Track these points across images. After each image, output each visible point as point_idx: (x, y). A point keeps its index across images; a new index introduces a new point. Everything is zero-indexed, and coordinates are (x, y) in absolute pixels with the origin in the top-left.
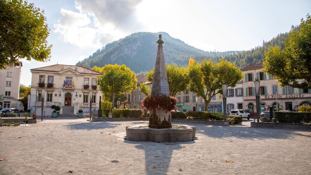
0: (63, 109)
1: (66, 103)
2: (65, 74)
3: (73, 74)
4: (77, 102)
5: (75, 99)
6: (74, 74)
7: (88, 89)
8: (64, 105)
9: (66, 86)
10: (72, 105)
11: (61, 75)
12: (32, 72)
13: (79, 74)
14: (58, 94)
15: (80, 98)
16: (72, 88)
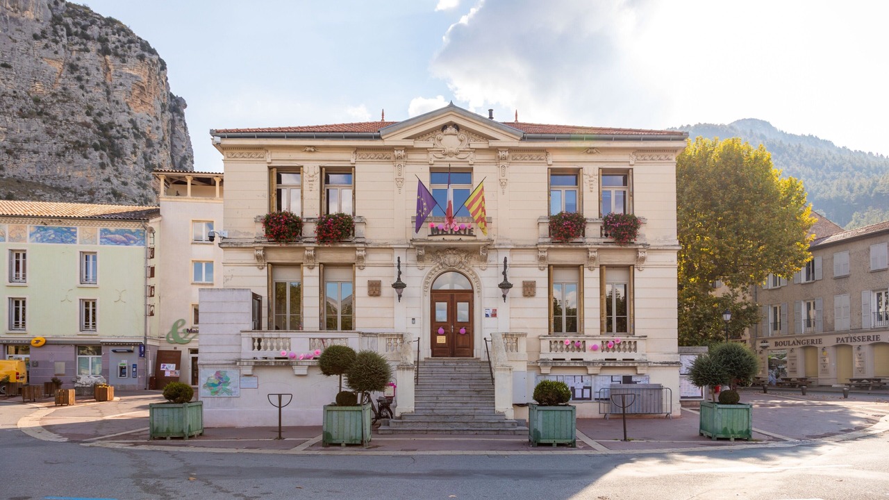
0: (417, 379)
1: (441, 340)
2: (425, 150)
3: (475, 145)
4: (507, 331)
5: (494, 315)
6: (482, 145)
7: (580, 240)
8: (426, 352)
9: (436, 225)
10: (479, 351)
11: (399, 158)
12: (217, 145)
13: (516, 144)
14: (387, 278)
15: (529, 301)
16: (470, 235)
